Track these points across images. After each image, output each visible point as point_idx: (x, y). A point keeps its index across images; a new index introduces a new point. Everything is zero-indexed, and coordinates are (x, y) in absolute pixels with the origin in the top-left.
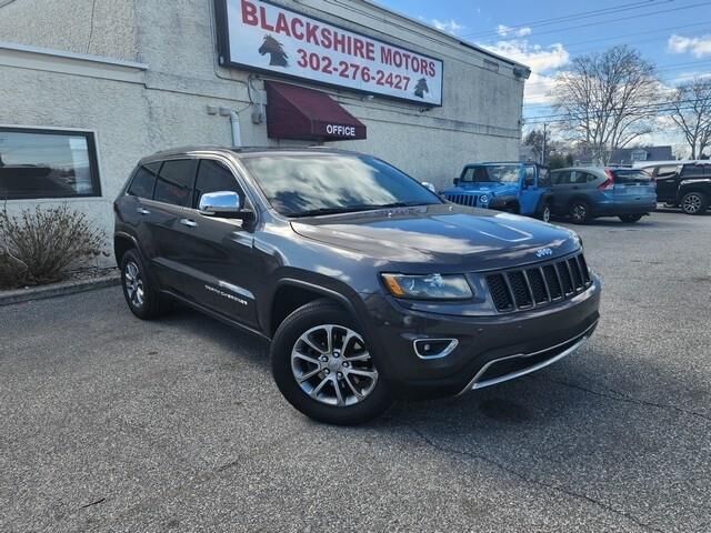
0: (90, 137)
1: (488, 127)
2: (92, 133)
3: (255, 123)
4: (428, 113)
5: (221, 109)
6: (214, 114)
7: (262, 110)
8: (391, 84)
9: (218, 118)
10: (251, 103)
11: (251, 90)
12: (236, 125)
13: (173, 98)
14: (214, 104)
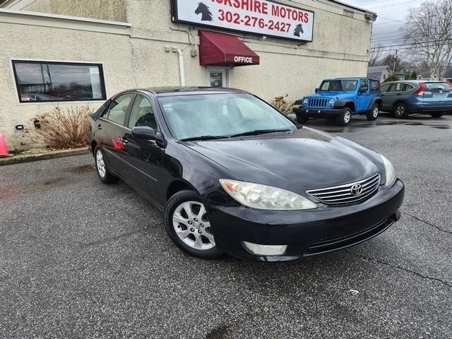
0: (100, 66)
1: (345, 54)
2: (101, 65)
3: (193, 57)
4: (302, 47)
5: (173, 49)
6: (168, 52)
7: (197, 48)
8: (278, 28)
9: (171, 54)
10: (190, 44)
11: (190, 36)
12: (181, 58)
13: (145, 43)
14: (168, 46)
